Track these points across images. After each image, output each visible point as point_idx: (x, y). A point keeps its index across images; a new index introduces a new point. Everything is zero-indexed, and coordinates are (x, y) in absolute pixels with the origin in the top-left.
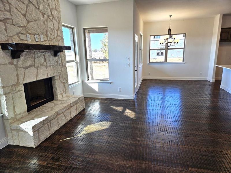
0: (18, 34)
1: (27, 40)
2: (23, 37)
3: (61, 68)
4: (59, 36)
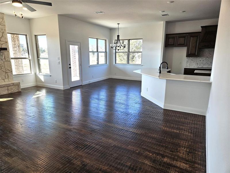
3: (4, 62)
4: (3, 41)
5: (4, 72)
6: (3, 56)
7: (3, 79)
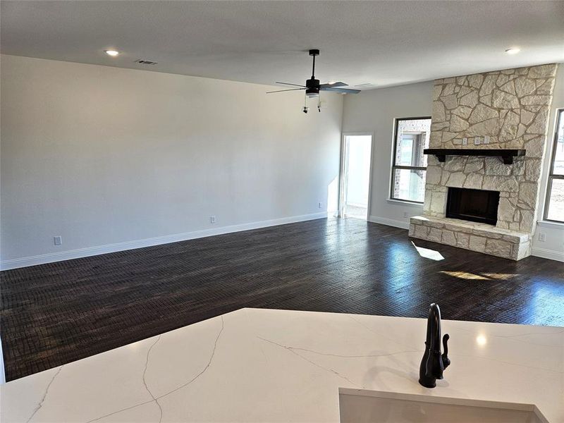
0: (452, 140)
1: (462, 145)
2: (456, 142)
3: (520, 183)
4: (531, 134)
5: (513, 205)
6: (521, 168)
7: (506, 221)
